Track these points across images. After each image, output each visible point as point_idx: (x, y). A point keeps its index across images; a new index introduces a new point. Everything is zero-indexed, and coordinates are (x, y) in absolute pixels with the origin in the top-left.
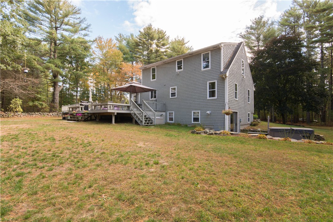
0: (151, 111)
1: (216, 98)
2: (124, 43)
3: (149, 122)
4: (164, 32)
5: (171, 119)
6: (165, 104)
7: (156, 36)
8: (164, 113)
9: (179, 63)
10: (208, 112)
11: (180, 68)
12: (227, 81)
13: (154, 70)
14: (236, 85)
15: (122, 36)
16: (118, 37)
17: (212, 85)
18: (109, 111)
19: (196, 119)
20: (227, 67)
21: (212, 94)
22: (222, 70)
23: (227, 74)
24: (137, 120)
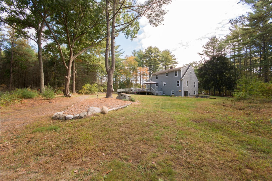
0: (157, 91)
1: (179, 86)
2: (136, 55)
3: (157, 95)
4: (158, 48)
5: (164, 94)
6: (161, 88)
7: (154, 51)
8: (161, 92)
9: (167, 74)
10: (177, 91)
11: (167, 75)
12: (183, 81)
13: (157, 75)
14: (187, 82)
15: (135, 51)
16: (133, 52)
17: (178, 82)
18: (145, 91)
19: (173, 94)
20: (183, 76)
21: (178, 85)
22: (181, 77)
23: (183, 79)
24: (153, 94)
